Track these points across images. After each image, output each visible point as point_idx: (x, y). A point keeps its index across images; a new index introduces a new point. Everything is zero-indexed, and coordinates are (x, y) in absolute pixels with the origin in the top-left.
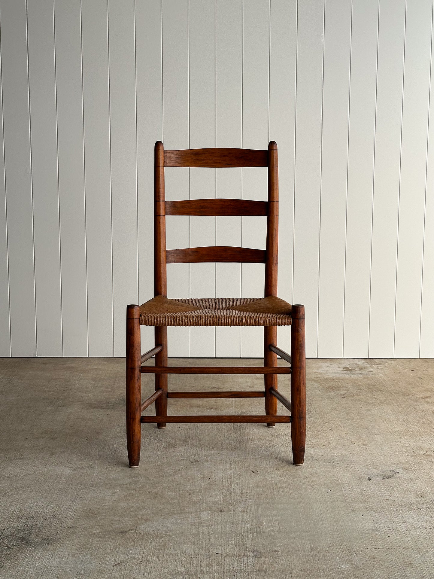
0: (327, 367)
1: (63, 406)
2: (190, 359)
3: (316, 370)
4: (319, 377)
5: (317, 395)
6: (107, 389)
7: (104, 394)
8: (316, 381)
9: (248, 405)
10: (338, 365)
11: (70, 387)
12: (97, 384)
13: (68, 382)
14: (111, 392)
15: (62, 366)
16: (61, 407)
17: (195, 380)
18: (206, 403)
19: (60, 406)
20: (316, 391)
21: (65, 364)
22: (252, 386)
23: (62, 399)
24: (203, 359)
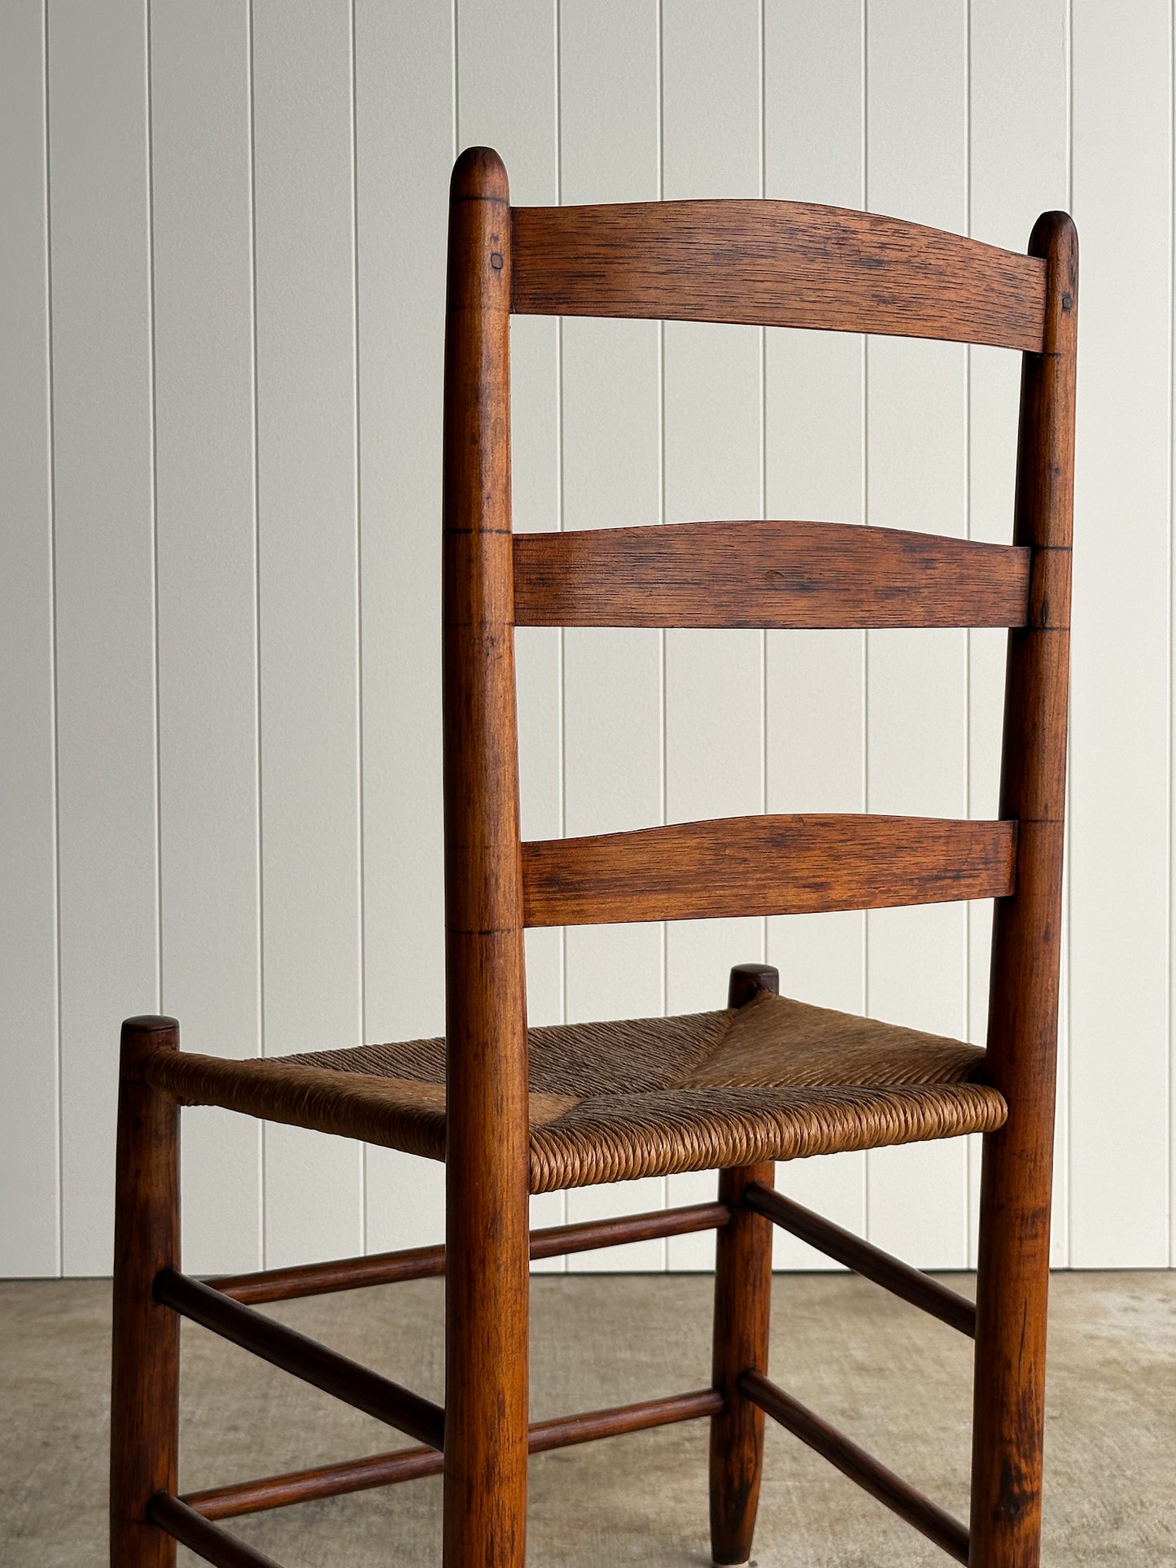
0: (1126, 1310)
1: (33, 1533)
2: (565, 1281)
3: (1088, 1328)
4: (1115, 1361)
5: (1151, 1456)
6: (231, 1436)
7: (221, 1459)
8: (1114, 1383)
9: (864, 1516)
10: (1164, 1301)
11: (74, 1427)
12: (190, 1408)
13: (68, 1397)
14: (248, 1448)
15: (51, 1319)
16: (21, 1541)
17: (603, 1380)
18: (671, 1503)
19: (19, 1535)
20: (1135, 1432)
21: (64, 1310)
22: (853, 1410)
23: (30, 1491)
24: (619, 1280)
